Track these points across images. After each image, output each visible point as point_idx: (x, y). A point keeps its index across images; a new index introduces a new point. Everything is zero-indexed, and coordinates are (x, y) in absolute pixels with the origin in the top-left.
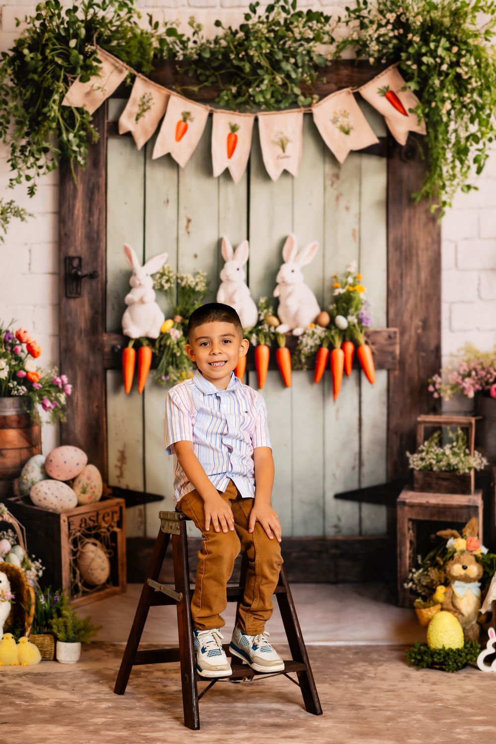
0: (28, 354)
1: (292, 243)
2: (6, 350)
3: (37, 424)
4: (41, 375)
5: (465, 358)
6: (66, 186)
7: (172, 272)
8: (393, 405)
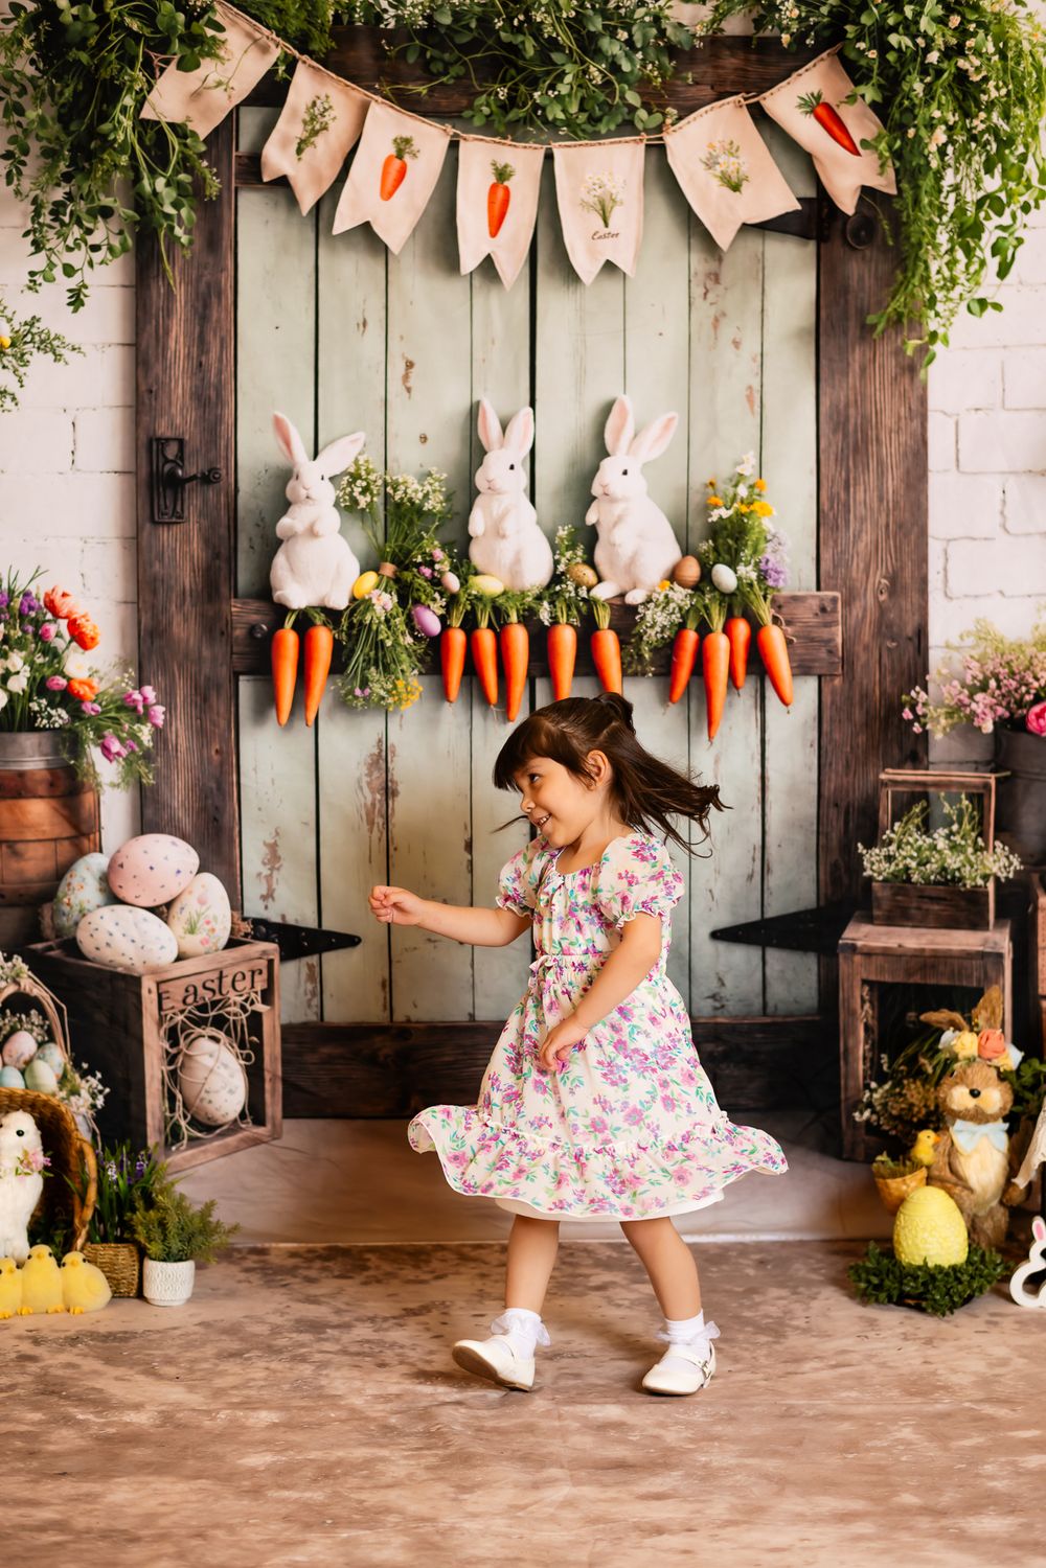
0: (70, 642)
1: (624, 413)
2: (25, 632)
3: (91, 789)
4: (101, 687)
5: (976, 653)
6: (149, 287)
7: (373, 471)
8: (830, 748)
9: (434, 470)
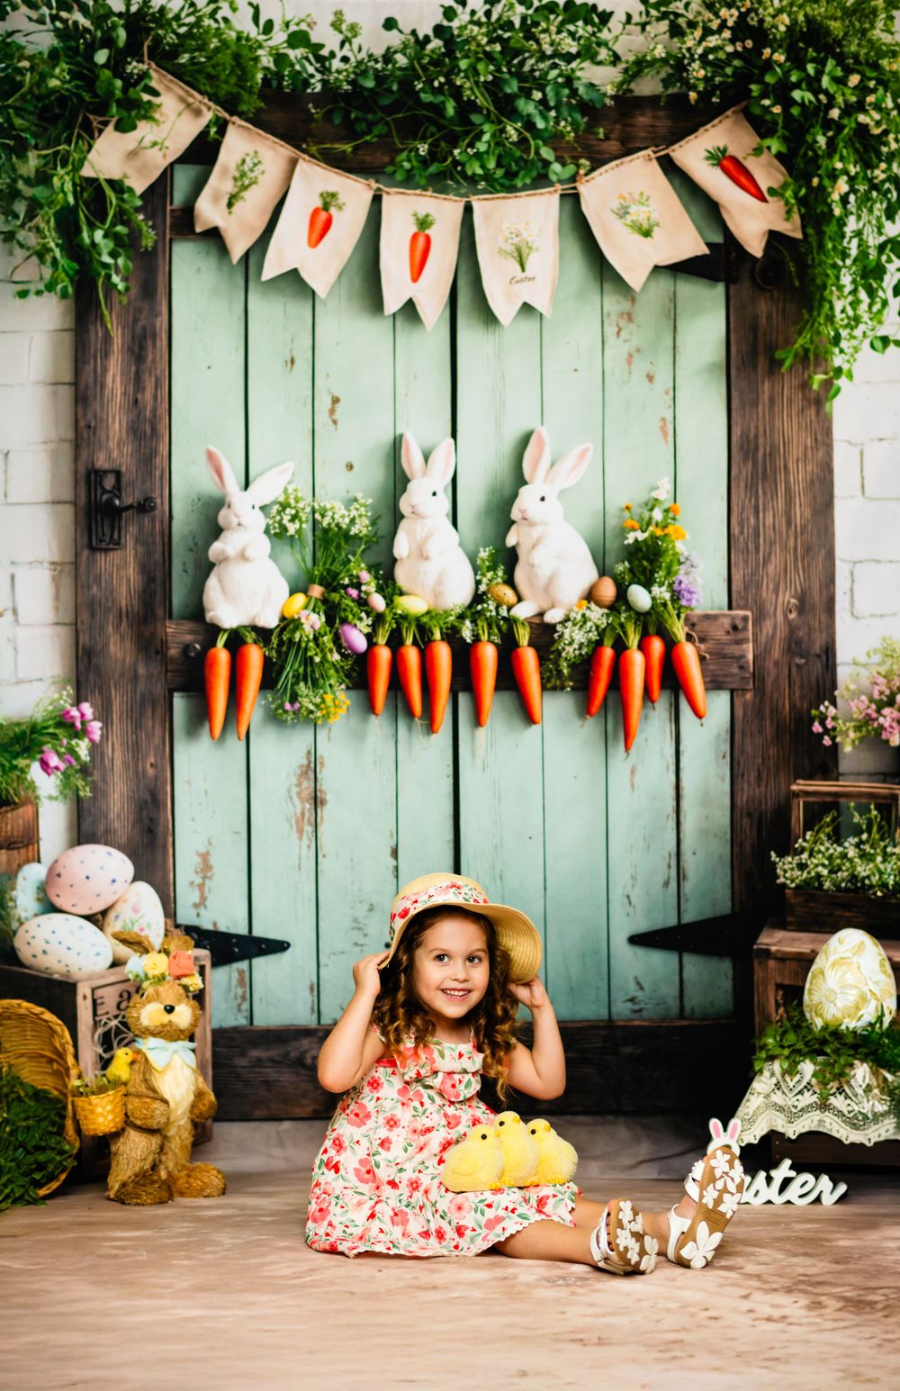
1: (540, 445)
5: (883, 670)
6: (88, 331)
7: (302, 499)
8: (742, 760)
9: (359, 496)
